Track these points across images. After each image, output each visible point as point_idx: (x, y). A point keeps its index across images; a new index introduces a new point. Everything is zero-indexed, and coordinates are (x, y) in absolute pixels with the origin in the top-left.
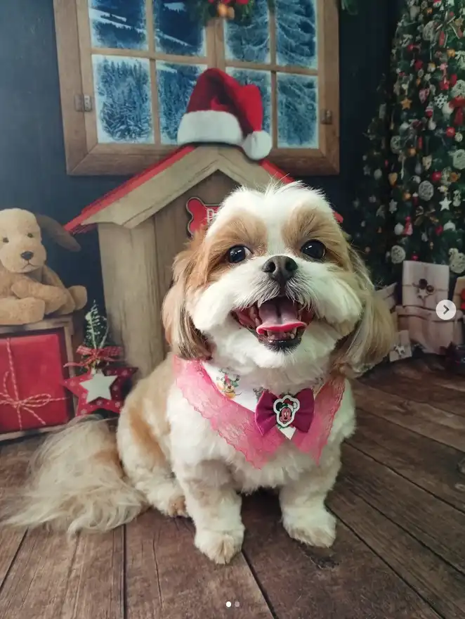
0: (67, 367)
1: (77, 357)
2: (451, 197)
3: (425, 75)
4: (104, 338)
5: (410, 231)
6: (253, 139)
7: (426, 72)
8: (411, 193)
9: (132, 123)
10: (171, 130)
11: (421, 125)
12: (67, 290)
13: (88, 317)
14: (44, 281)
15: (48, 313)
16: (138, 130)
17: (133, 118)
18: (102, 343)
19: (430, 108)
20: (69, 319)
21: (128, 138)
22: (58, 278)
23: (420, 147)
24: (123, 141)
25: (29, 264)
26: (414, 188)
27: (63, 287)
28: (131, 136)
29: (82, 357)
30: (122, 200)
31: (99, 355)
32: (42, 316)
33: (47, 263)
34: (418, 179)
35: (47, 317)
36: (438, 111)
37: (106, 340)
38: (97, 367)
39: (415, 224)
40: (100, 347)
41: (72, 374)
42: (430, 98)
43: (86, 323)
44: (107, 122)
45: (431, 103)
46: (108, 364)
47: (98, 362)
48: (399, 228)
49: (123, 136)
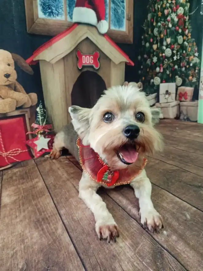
0: (28, 134)
1: (32, 129)
2: (177, 55)
3: (167, 3)
4: (45, 120)
5: (162, 71)
6: (101, 24)
7: (167, 2)
8: (162, 53)
9: (54, 9)
10: (71, 14)
11: (165, 25)
12: (27, 95)
13: (38, 109)
14: (15, 90)
15: (17, 107)
16: (57, 12)
17: (55, 6)
18: (45, 123)
19: (169, 18)
20: (28, 110)
21: (52, 16)
22: (23, 89)
23: (165, 34)
24: (49, 18)
25: (8, 80)
26: (163, 51)
27: (26, 93)
28: (53, 16)
29: (34, 129)
30: (49, 48)
31: (42, 128)
32: (15, 108)
33: (17, 80)
34: (164, 48)
35: (17, 109)
36: (172, 20)
37: (46, 121)
38: (41, 134)
39: (164, 67)
40: (44, 125)
41: (30, 137)
42: (169, 14)
43: (37, 112)
44: (43, 6)
45: (169, 16)
46: (47, 133)
47: (42, 132)
48: (158, 69)
49: (50, 15)
